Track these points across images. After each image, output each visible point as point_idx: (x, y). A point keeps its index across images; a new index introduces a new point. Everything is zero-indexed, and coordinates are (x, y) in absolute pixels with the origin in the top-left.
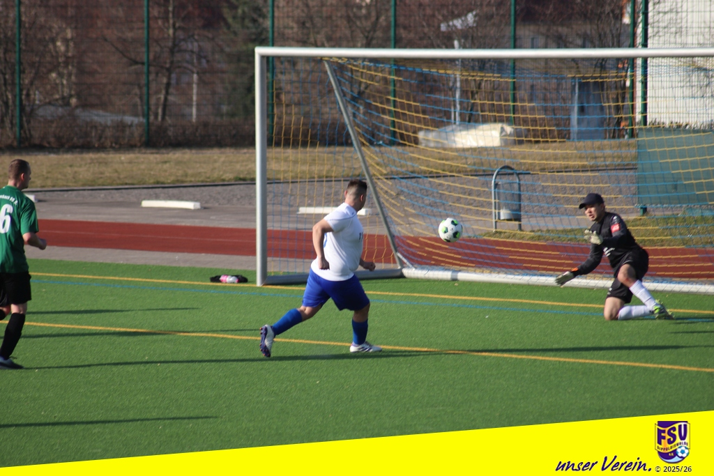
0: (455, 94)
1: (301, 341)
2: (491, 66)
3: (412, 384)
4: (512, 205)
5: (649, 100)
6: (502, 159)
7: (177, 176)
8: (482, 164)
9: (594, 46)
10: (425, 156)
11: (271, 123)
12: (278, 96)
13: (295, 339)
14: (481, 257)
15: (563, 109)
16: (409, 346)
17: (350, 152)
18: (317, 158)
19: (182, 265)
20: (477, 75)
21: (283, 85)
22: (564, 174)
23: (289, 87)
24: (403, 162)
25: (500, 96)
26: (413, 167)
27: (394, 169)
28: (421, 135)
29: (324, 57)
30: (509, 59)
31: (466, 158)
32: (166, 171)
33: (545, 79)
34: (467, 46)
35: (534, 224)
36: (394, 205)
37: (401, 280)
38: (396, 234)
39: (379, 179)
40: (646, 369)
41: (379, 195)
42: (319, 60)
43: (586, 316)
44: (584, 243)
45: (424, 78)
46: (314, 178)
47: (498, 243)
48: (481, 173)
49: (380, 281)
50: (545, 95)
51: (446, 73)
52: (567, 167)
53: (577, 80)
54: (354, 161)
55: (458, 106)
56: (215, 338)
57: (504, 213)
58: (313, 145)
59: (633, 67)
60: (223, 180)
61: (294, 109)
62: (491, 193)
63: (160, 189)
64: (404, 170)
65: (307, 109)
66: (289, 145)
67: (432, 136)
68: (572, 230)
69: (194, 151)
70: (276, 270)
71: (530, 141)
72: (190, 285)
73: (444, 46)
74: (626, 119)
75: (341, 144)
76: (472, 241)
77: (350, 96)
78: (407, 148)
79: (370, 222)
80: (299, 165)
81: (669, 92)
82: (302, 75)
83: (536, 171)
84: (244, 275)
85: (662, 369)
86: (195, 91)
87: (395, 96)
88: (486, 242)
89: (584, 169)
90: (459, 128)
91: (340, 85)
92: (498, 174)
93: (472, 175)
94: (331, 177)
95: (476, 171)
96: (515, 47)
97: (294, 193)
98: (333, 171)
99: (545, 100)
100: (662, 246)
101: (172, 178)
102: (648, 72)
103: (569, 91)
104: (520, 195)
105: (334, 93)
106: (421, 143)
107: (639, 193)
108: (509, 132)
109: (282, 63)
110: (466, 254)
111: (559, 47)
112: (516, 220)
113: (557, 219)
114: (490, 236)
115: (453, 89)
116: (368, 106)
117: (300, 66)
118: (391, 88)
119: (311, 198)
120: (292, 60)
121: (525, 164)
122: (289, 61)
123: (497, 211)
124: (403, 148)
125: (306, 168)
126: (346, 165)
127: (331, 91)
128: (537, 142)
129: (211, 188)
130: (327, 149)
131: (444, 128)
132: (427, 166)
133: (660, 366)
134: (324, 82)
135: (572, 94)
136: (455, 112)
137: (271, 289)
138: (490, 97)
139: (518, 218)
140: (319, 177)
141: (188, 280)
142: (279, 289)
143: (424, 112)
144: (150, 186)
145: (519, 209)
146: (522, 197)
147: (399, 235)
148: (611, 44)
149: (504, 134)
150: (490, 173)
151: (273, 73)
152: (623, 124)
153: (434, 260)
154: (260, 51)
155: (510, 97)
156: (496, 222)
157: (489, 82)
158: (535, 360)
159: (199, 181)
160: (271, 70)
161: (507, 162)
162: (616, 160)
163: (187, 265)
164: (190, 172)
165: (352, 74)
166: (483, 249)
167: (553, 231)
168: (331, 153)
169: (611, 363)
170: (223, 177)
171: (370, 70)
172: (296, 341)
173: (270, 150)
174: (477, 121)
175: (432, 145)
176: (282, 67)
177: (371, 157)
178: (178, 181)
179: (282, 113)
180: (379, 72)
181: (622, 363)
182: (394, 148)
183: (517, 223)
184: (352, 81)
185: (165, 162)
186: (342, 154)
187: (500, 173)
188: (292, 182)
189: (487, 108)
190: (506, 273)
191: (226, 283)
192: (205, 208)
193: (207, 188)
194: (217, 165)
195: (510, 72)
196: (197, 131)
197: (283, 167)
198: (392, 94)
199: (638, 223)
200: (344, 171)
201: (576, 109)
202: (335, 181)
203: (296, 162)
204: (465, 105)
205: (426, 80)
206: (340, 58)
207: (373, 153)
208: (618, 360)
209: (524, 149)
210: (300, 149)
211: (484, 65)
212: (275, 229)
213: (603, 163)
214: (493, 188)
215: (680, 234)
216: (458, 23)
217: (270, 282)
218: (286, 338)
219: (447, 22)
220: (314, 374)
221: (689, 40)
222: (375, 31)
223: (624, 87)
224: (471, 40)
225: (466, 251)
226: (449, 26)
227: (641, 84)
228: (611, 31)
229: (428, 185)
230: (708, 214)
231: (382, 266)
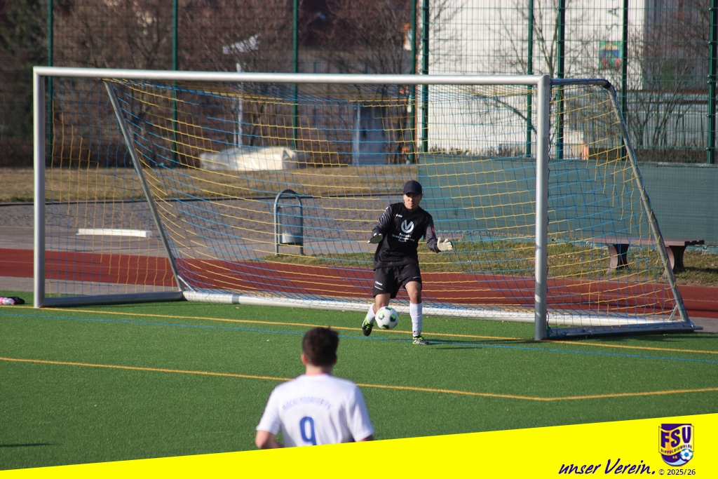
0: (237, 117)
1: (79, 364)
2: (273, 89)
3: (191, 407)
4: (294, 229)
5: (430, 127)
6: (285, 183)
8: (264, 188)
9: (376, 72)
10: (206, 179)
11: (49, 144)
12: (57, 116)
13: (73, 362)
14: (262, 280)
15: (345, 133)
16: (189, 370)
17: (130, 174)
18: (97, 179)
20: (259, 99)
21: (62, 105)
22: (346, 198)
23: (68, 107)
24: (184, 184)
25: (282, 120)
26: (194, 189)
27: (175, 191)
28: (203, 158)
29: (104, 78)
30: (291, 83)
31: (248, 181)
33: (328, 103)
34: (250, 69)
35: (315, 248)
36: (175, 228)
37: (181, 303)
38: (177, 257)
39: (160, 201)
40: (425, 393)
41: (160, 217)
42: (99, 81)
44: (365, 267)
45: (207, 100)
46: (94, 199)
47: (279, 267)
48: (263, 197)
49: (160, 304)
50: (328, 119)
51: (228, 96)
52: (349, 192)
53: (359, 106)
54: (135, 183)
55: (240, 129)
57: (286, 237)
58: (93, 166)
59: (414, 93)
60: (1, 201)
61: (73, 130)
62: (273, 217)
64: (185, 192)
65: (87, 129)
66: (68, 165)
67: (214, 159)
68: (354, 255)
70: (54, 292)
71: (312, 165)
73: (226, 70)
74: (407, 144)
75: (121, 166)
76: (253, 264)
77: (131, 117)
78: (189, 170)
79: (151, 245)
80: (78, 186)
81: (449, 119)
82: (83, 96)
83: (318, 195)
84: (21, 297)
85: (441, 393)
87: (176, 119)
88: (268, 265)
89: (366, 194)
90: (241, 151)
91: (121, 106)
92: (280, 198)
93: (253, 199)
94: (112, 198)
95: (258, 194)
96: (297, 71)
97: (73, 215)
98: (113, 193)
99: (327, 124)
100: (442, 271)
102: (429, 99)
103: (351, 116)
104: (302, 219)
105: (115, 114)
106: (203, 166)
108: (291, 156)
109: (61, 83)
110: (248, 278)
111: (341, 72)
112: (297, 244)
113: (338, 243)
114: (272, 260)
115: (235, 113)
116: (149, 128)
117: (80, 86)
118: (173, 110)
119: (91, 219)
120: (72, 80)
121: (307, 188)
122: (68, 81)
123: (279, 235)
124: (184, 170)
125: (85, 189)
126: (126, 186)
127: (111, 112)
128: (320, 166)
130: (107, 170)
131: (225, 151)
132: (208, 190)
133: (439, 390)
134: (104, 101)
135: (354, 119)
136: (237, 135)
137: (48, 311)
138: (272, 121)
139: (300, 242)
140: (99, 198)
142: (56, 311)
143: (206, 135)
145: (301, 234)
146: (305, 221)
147: (180, 258)
148: (392, 70)
149: (286, 157)
150: (273, 196)
151: (52, 92)
152: (404, 149)
153: (216, 283)
154: (38, 70)
155: (293, 121)
156: (278, 245)
157: (271, 106)
160: (50, 90)
161: (290, 185)
162: (397, 185)
165: (133, 95)
166: (265, 273)
167: (334, 255)
168: (112, 174)
169: (391, 387)
170: (1, 197)
171: (152, 92)
172: (73, 364)
173: (49, 170)
174: (259, 145)
175: (214, 167)
176: (62, 87)
177: (151, 179)
179: (61, 133)
180: (160, 94)
181: (402, 388)
182: (175, 171)
183: (299, 246)
184: (133, 103)
186: (122, 176)
187: (283, 196)
188: (71, 203)
189: (269, 132)
190: (288, 297)
191: (2, 305)
195: (292, 96)
197: (61, 187)
198: (174, 116)
200: (124, 193)
201: (358, 134)
202: (115, 202)
203: (75, 183)
204: (248, 128)
205: (208, 102)
206: (120, 79)
207: (154, 175)
208: (398, 385)
209: (307, 173)
210: (80, 170)
211: (266, 88)
212: (53, 250)
213: (385, 188)
214: (275, 211)
215: (460, 260)
216: (240, 46)
217: (48, 304)
218: (64, 361)
219: (229, 45)
220: (91, 397)
221: (469, 68)
222: (156, 52)
223: (405, 113)
224: (253, 64)
225: (248, 274)
226: (231, 49)
227: (421, 110)
228: (392, 57)
229: (209, 208)
230: (486, 240)
231: (163, 289)
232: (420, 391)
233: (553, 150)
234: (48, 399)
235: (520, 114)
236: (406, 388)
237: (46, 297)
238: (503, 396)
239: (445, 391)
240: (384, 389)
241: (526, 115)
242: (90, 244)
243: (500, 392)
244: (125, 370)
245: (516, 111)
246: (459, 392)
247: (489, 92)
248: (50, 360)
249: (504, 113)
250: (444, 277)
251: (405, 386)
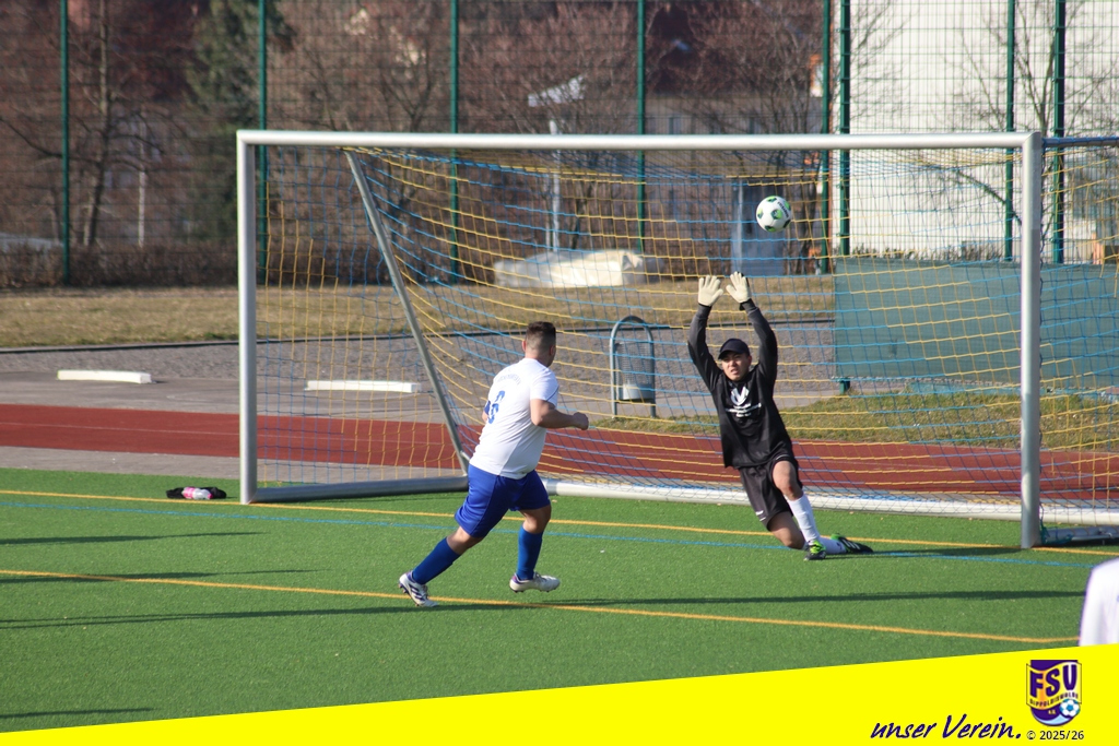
0: (551, 203)
1: (310, 590)
2: (607, 160)
3: (485, 657)
4: (641, 377)
5: (852, 215)
6: (625, 306)
7: (114, 332)
8: (594, 314)
9: (767, 132)
10: (504, 301)
11: (262, 250)
12: (274, 207)
13: (301, 587)
14: (593, 457)
15: (718, 228)
16: (480, 599)
17: (386, 295)
18: (335, 304)
19: (122, 471)
20: (585, 176)
21: (281, 189)
22: (721, 328)
23: (290, 193)
24: (470, 310)
25: (621, 208)
26: (486, 317)
27: (457, 320)
28: (498, 268)
29: (346, 146)
30: (635, 150)
31: (569, 304)
32: (96, 324)
33: (692, 181)
34: (570, 129)
35: (675, 407)
36: (457, 377)
38: (459, 423)
39: (433, 336)
40: (849, 632)
41: (433, 361)
42: (337, 151)
43: (757, 551)
45: (503, 179)
46: (331, 334)
47: (618, 436)
48: (592, 328)
49: (434, 496)
50: (692, 206)
51: (537, 172)
52: (726, 319)
53: (741, 184)
54: (394, 308)
55: (556, 223)
56: (175, 585)
57: (629, 390)
58: (329, 282)
59: (828, 163)
60: (188, 338)
61: (299, 228)
62: (608, 358)
63: (88, 352)
64: (471, 322)
65: (319, 227)
66: (291, 283)
67: (516, 269)
69: (140, 293)
70: (270, 479)
71: (669, 278)
72: (135, 502)
73: (533, 130)
74: (817, 244)
75: (373, 282)
77: (387, 206)
78: (477, 288)
79: (419, 404)
80: (307, 315)
81: (883, 203)
82: (312, 174)
83: (677, 323)
84: (220, 488)
85: (875, 632)
86: (142, 199)
87: (457, 208)
88: (600, 434)
90: (557, 258)
91: (371, 190)
92: (619, 329)
93: (577, 331)
94: (358, 333)
95: (584, 324)
96: (644, 132)
97: (299, 359)
98: (360, 324)
99: (691, 213)
100: (874, 441)
101: (107, 335)
102: (851, 171)
103: (729, 201)
104: (653, 362)
105: (362, 201)
106: (499, 280)
107: (838, 359)
108: (635, 265)
109: (279, 155)
110: (569, 454)
111: (712, 132)
112: (646, 401)
114: (608, 426)
115: (547, 197)
116: (415, 222)
117: (308, 160)
118: (452, 195)
119: (326, 366)
120: (296, 151)
121: (661, 313)
122: (290, 153)
123: (617, 387)
124: (470, 288)
125: (318, 319)
126: (380, 314)
127: (356, 199)
128: (680, 279)
129: (167, 350)
130: (351, 290)
131: (533, 257)
132: (508, 317)
133: (871, 628)
134: (345, 185)
135: (733, 205)
136: (551, 232)
137: (263, 509)
138: (606, 209)
139: (650, 398)
140: (339, 334)
141: (131, 496)
142: (275, 509)
143: (503, 232)
144: (71, 348)
145: (652, 385)
146: (657, 365)
147: (464, 424)
148: (793, 128)
149: (628, 266)
150: (607, 327)
151: (266, 169)
152: (812, 251)
154: (244, 136)
155: (638, 209)
156: (616, 403)
157: (604, 186)
158: (678, 618)
159: (148, 340)
160: (262, 166)
161: (634, 310)
162: (801, 307)
163: (130, 472)
164: (134, 325)
165: (390, 173)
166: (596, 446)
167: (704, 418)
168: (358, 295)
169: (795, 623)
170: (188, 334)
171: (418, 167)
172: (302, 590)
173: (262, 291)
174: (585, 247)
175: (516, 283)
176: (280, 161)
177: (420, 302)
178: (115, 339)
179: (280, 233)
180: (432, 170)
181: (813, 624)
182: (456, 289)
183: (649, 405)
184: (389, 184)
185: (95, 310)
186: (374, 298)
187: (623, 327)
188: (296, 341)
189: (601, 226)
190: (632, 483)
191: (192, 499)
192: (158, 382)
193: (161, 350)
194: (177, 314)
195: (637, 170)
196: (145, 260)
197: (281, 317)
198: (453, 203)
199: (836, 405)
200: (377, 324)
201: (740, 228)
202: (364, 339)
203: (301, 310)
204: (567, 221)
205: (506, 181)
206: (370, 147)
207: (423, 296)
208: (807, 620)
209: (661, 290)
210: (309, 289)
211: (596, 159)
212: (269, 414)
213: (782, 313)
214: (611, 350)
215: (902, 423)
216: (555, 94)
217: (261, 498)
218: (287, 585)
219: (539, 93)
220: (330, 642)
221: (914, 122)
222: (425, 106)
223: (814, 195)
224: (575, 120)
225: (570, 449)
226: (541, 98)
227: (839, 190)
228: (793, 107)
229: (509, 346)
230: (943, 391)
231: (438, 473)
232: (841, 629)
233: (1048, 250)
234: (264, 645)
235: (995, 194)
236: (820, 624)
237: (259, 486)
238: (973, 636)
239: (881, 629)
240: (785, 626)
241: (1003, 195)
242: (326, 405)
243: (968, 630)
244: (382, 598)
245: (988, 189)
246: (902, 630)
247: (945, 159)
248: (266, 584)
249: (971, 192)
250: (877, 451)
251: (818, 621)
